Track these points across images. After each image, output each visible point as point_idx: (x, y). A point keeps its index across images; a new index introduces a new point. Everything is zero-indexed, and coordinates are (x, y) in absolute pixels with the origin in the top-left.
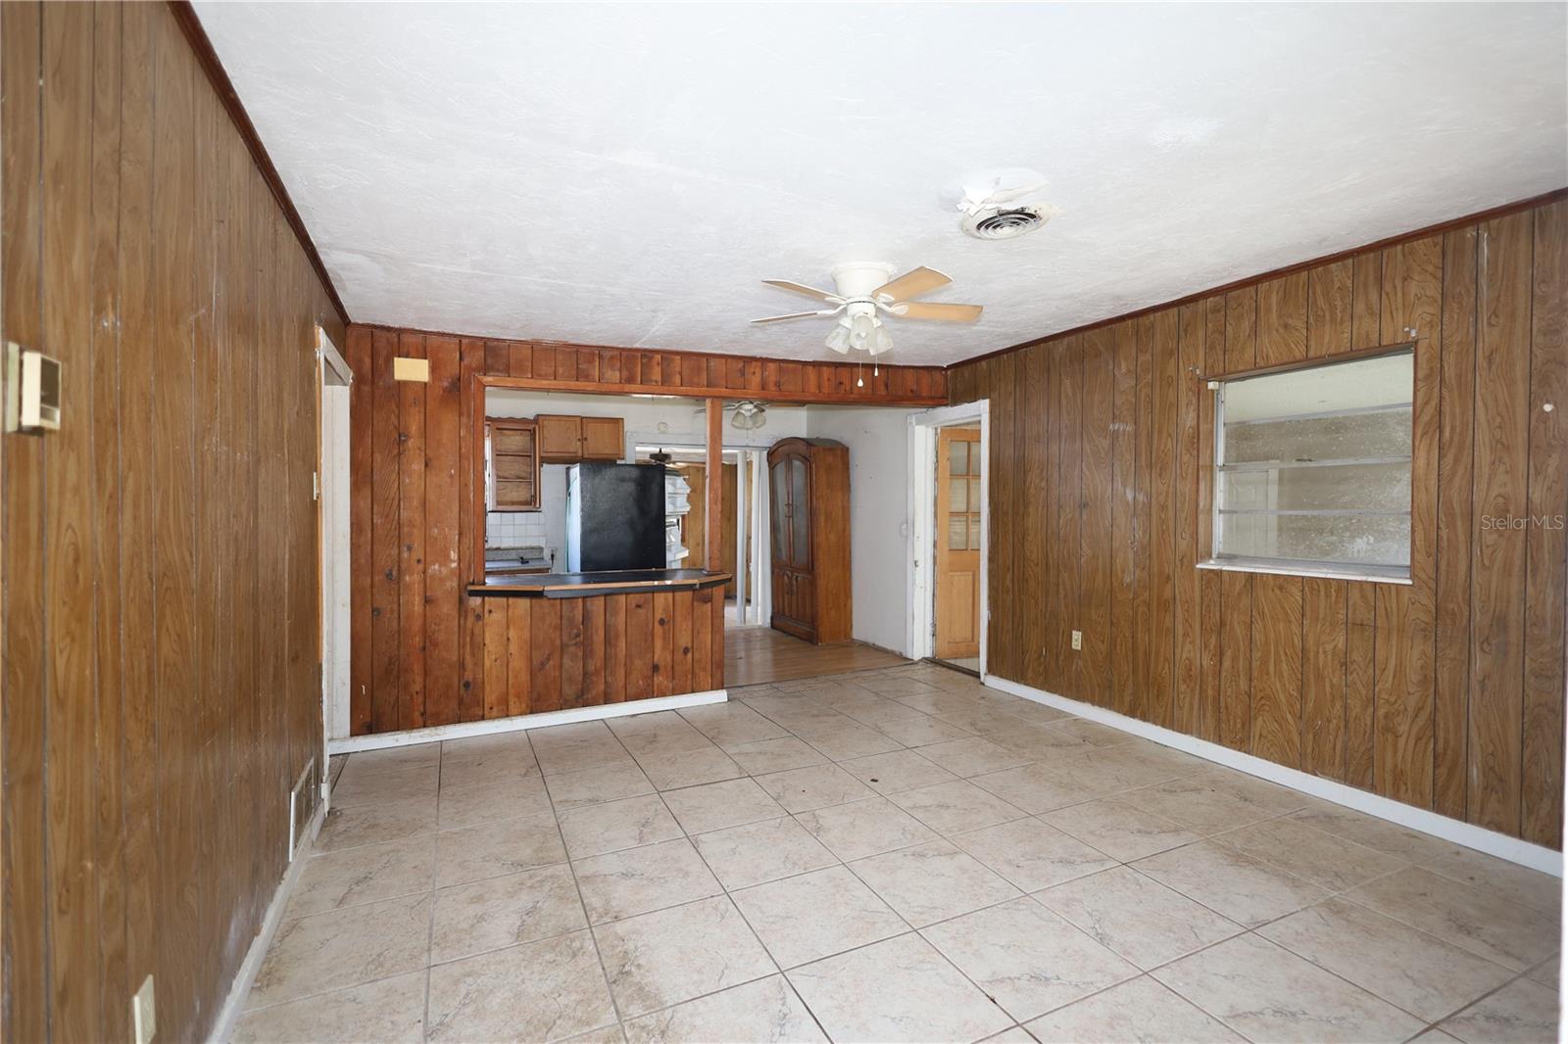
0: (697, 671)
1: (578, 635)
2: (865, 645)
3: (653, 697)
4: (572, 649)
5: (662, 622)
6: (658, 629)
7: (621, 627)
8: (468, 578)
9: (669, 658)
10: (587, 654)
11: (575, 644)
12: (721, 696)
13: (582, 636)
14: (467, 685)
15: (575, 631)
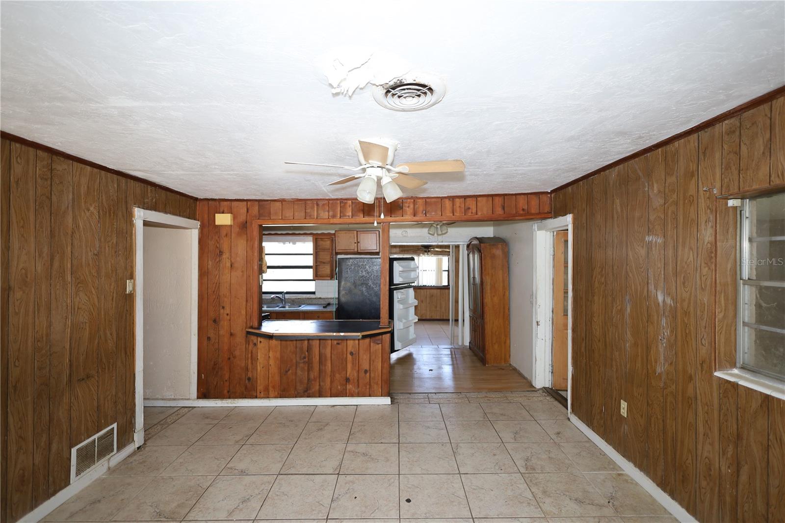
0: (372, 384)
1: (305, 358)
2: (515, 369)
3: (346, 397)
4: (302, 365)
5: (352, 354)
6: (349, 357)
7: (329, 355)
8: (250, 324)
9: (356, 375)
10: (310, 369)
11: (304, 362)
12: (387, 401)
13: (307, 359)
14: (249, 379)
15: (303, 355)
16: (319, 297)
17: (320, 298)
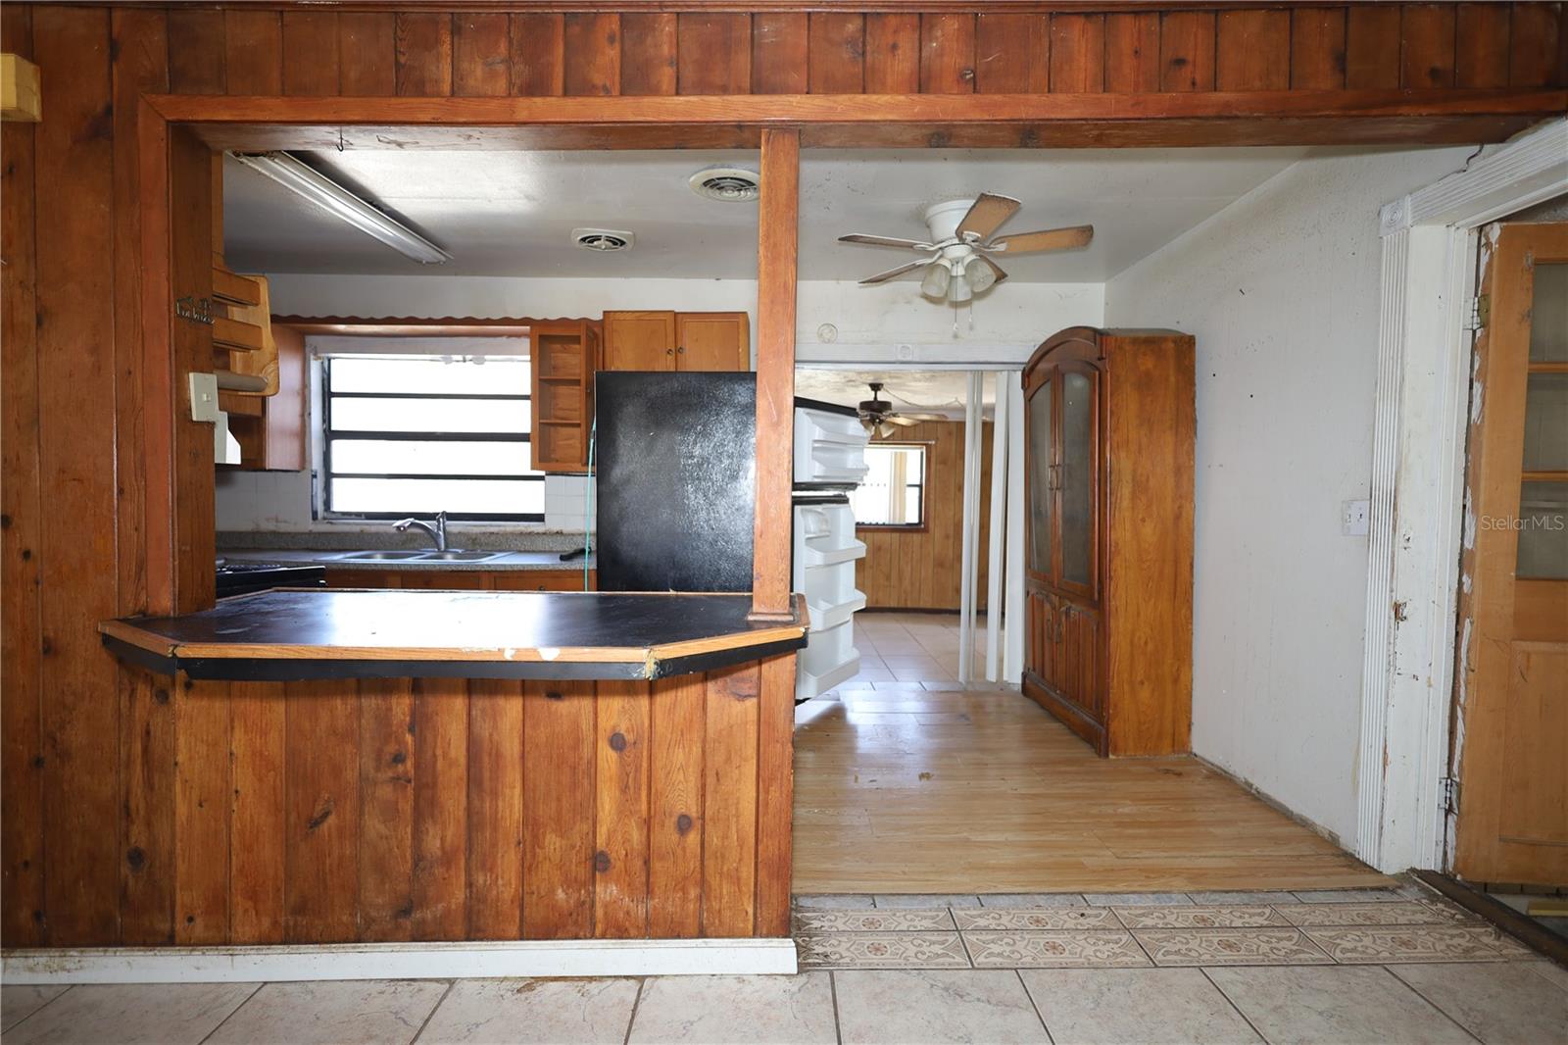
0: (714, 881)
1: (398, 759)
2: (1220, 776)
3: (593, 937)
4: (385, 792)
5: (617, 742)
6: (607, 757)
7: (511, 747)
8: (137, 599)
9: (636, 836)
10: (425, 806)
11: (396, 779)
12: (780, 955)
13: (409, 763)
14: (136, 857)
15: (391, 748)
16: (555, 529)
17: (560, 533)
